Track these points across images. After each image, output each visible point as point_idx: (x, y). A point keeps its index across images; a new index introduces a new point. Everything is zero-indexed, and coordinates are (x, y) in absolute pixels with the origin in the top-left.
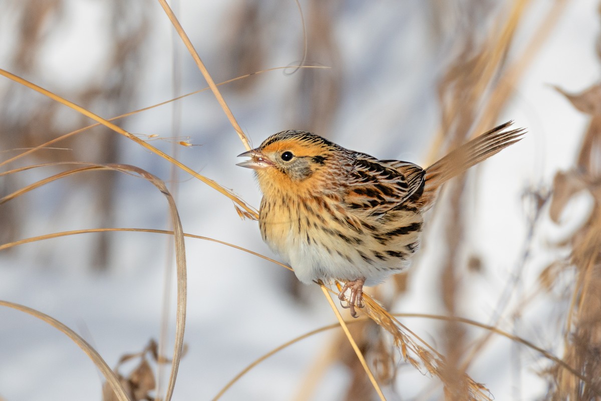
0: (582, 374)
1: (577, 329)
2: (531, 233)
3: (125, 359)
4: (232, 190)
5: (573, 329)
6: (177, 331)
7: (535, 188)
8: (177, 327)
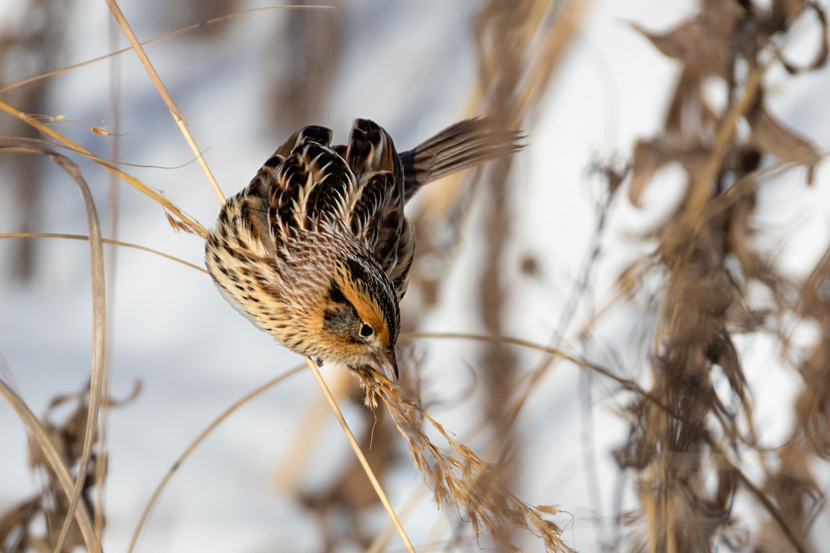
0: (676, 412)
1: (668, 353)
2: (601, 224)
3: (57, 402)
4: (162, 192)
5: (662, 350)
6: (93, 366)
7: (606, 163)
8: (93, 360)
